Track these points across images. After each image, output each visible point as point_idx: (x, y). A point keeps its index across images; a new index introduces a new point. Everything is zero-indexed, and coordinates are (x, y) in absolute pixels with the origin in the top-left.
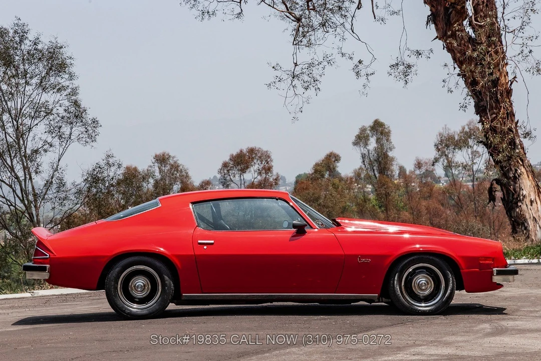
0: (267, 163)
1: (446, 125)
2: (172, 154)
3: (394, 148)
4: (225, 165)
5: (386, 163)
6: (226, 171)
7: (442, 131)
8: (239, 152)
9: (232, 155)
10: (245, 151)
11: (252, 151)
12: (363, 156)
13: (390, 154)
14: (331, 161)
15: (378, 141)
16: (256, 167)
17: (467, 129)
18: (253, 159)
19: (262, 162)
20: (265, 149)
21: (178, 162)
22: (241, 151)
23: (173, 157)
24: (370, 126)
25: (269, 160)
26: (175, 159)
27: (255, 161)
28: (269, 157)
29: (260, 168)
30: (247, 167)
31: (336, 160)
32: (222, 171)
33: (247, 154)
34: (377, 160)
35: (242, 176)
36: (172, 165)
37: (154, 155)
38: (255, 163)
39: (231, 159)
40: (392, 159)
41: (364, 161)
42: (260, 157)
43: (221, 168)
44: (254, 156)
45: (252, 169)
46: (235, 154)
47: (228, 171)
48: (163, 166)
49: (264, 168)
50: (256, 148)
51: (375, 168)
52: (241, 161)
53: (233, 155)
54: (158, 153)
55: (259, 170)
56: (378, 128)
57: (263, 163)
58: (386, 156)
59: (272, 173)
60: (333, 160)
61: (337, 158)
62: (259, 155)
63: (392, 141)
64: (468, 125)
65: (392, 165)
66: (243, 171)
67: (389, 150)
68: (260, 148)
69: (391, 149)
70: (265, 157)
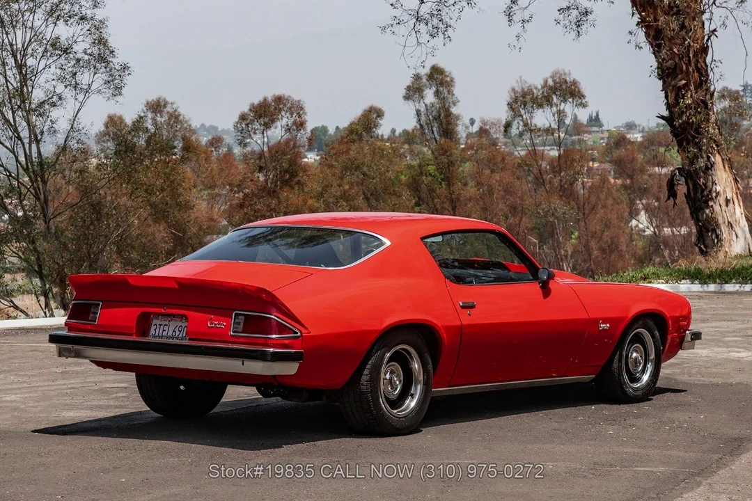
0: (300, 116)
1: (521, 77)
2: (169, 100)
3: (458, 102)
4: (243, 117)
5: (449, 123)
6: (244, 126)
7: (515, 85)
8: (262, 99)
9: (252, 105)
10: (270, 99)
11: (279, 99)
12: (418, 113)
13: (454, 110)
14: (371, 118)
15: (437, 93)
16: (284, 121)
17: (550, 82)
18: (280, 110)
19: (292, 114)
20: (296, 98)
21: (179, 110)
22: (265, 99)
23: (172, 104)
24: (426, 74)
25: (301, 112)
26: (175, 106)
27: (283, 113)
28: (302, 108)
29: (289, 123)
30: (273, 121)
31: (379, 116)
32: (238, 125)
33: (273, 104)
34: (437, 118)
35: (265, 132)
36: (171, 115)
37: (145, 103)
38: (282, 116)
39: (250, 110)
40: (457, 118)
41: (419, 121)
42: (290, 109)
43: (237, 121)
44: (281, 106)
45: (279, 124)
46: (256, 103)
47: (247, 125)
48: (159, 115)
49: (295, 123)
50: (284, 97)
51: (434, 129)
52: (265, 112)
53: (254, 104)
54: (150, 100)
55: (287, 125)
56: (438, 77)
57: (294, 116)
58: (448, 114)
59: (305, 130)
60: (375, 116)
61: (379, 113)
62: (288, 105)
63: (454, 92)
64: (552, 77)
65: (457, 125)
66: (267, 126)
67: (452, 105)
68: (289, 96)
69: (454, 104)
70: (297, 109)
